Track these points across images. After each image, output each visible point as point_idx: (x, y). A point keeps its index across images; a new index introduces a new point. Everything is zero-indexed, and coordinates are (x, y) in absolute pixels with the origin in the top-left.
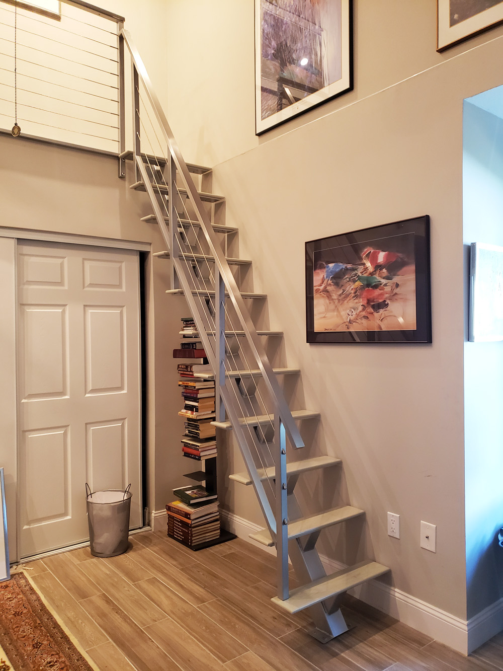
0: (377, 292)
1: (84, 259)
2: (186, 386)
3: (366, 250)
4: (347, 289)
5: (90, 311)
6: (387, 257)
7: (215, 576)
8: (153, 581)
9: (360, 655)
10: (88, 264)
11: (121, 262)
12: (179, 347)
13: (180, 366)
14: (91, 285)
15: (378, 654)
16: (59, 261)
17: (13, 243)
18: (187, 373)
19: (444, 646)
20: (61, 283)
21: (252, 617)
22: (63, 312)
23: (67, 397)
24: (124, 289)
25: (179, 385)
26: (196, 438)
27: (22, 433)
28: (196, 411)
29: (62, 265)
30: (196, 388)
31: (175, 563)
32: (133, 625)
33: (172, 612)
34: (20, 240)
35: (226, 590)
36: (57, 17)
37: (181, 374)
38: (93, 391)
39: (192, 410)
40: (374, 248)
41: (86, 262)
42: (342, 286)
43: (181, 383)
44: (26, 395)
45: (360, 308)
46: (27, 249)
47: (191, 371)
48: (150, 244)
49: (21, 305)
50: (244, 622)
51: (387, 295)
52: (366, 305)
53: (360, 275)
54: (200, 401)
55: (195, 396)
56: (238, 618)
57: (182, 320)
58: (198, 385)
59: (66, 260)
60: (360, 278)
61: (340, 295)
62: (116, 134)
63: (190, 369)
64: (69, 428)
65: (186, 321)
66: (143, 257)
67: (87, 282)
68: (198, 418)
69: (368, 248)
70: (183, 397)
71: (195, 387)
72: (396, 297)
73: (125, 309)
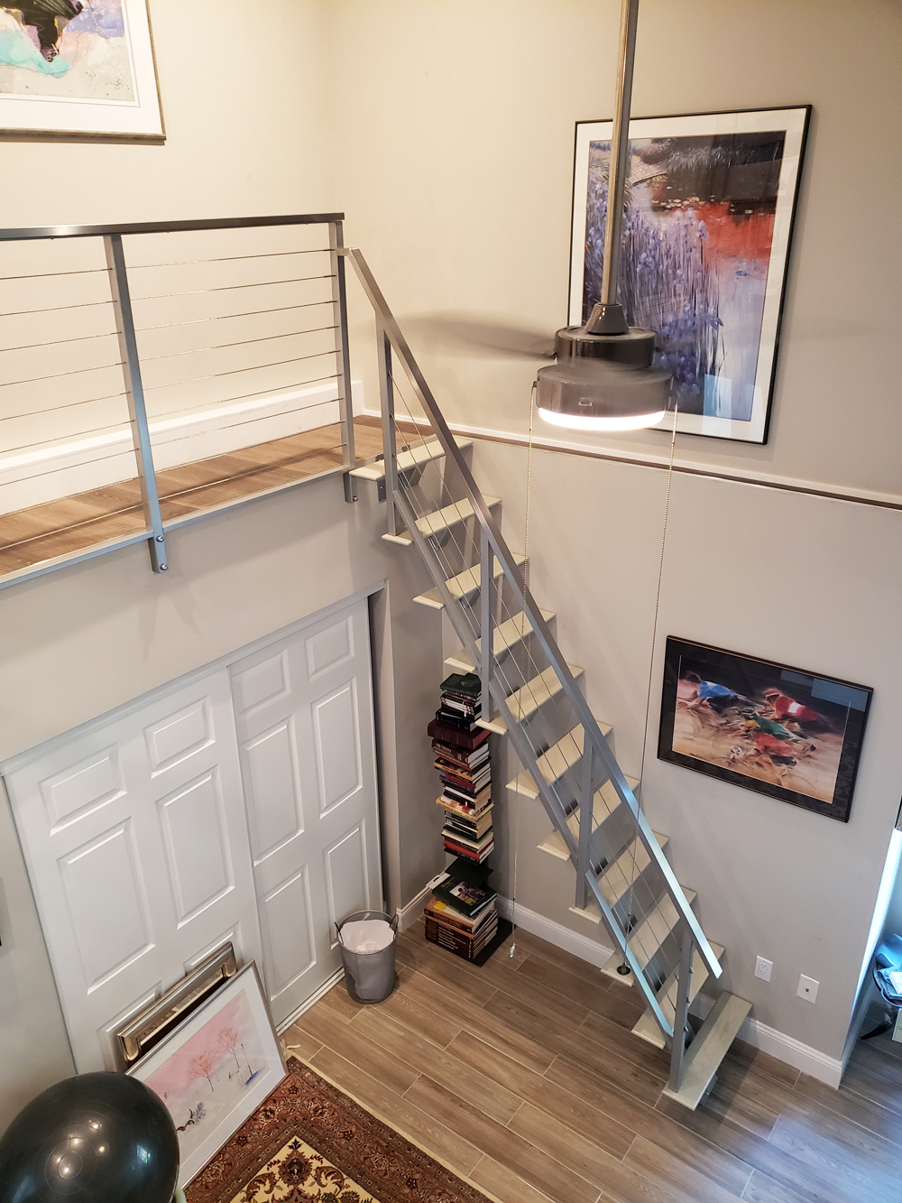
0: (783, 744)
2: (450, 773)
3: (771, 690)
4: (735, 721)
5: (318, 707)
6: (803, 712)
7: (532, 1013)
8: (465, 1038)
9: (742, 1112)
14: (316, 671)
15: (759, 1107)
19: (811, 1078)
21: (611, 1079)
24: (352, 653)
26: (469, 836)
28: (469, 807)
31: (470, 997)
32: (495, 1125)
33: (522, 1091)
35: (559, 1036)
38: (327, 807)
40: (783, 693)
42: (726, 715)
45: (752, 752)
49: (243, 743)
50: (609, 1091)
51: (796, 753)
52: (761, 751)
53: (758, 715)
56: (598, 1085)
58: (475, 779)
60: (756, 718)
61: (721, 725)
68: (476, 818)
69: (776, 689)
72: (808, 759)
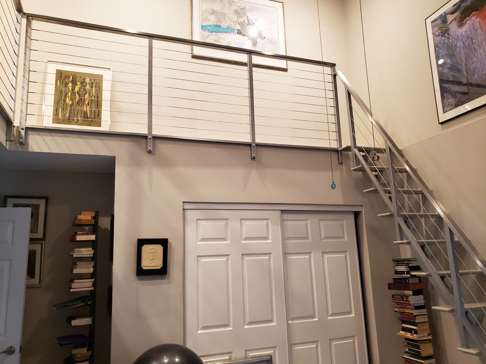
1: (320, 220)
2: (402, 312)
5: (326, 256)
10: (322, 223)
11: (343, 220)
12: (392, 282)
13: (395, 296)
14: (325, 238)
16: (304, 223)
17: (279, 212)
18: (403, 302)
20: (307, 238)
22: (310, 257)
23: (316, 319)
24: (346, 239)
25: (396, 311)
26: (418, 355)
27: (291, 345)
28: (415, 334)
29: (307, 225)
30: (414, 314)
34: (283, 211)
36: (285, 70)
37: (396, 302)
38: (332, 315)
39: (411, 333)
41: (321, 222)
43: (397, 309)
44: (291, 318)
46: (286, 216)
47: (407, 301)
48: (362, 206)
49: (285, 254)
54: (418, 325)
55: (413, 321)
57: (393, 260)
58: (415, 312)
59: (309, 222)
62: (334, 136)
63: (407, 299)
64: (319, 343)
65: (396, 261)
66: (357, 215)
67: (323, 235)
68: (419, 339)
70: (400, 321)
71: (412, 314)
73: (348, 253)
